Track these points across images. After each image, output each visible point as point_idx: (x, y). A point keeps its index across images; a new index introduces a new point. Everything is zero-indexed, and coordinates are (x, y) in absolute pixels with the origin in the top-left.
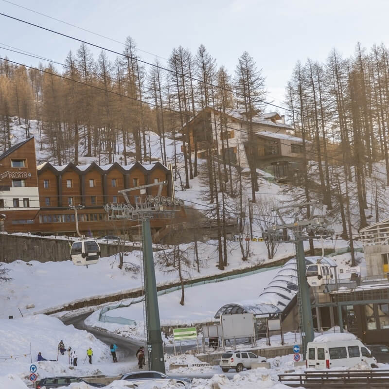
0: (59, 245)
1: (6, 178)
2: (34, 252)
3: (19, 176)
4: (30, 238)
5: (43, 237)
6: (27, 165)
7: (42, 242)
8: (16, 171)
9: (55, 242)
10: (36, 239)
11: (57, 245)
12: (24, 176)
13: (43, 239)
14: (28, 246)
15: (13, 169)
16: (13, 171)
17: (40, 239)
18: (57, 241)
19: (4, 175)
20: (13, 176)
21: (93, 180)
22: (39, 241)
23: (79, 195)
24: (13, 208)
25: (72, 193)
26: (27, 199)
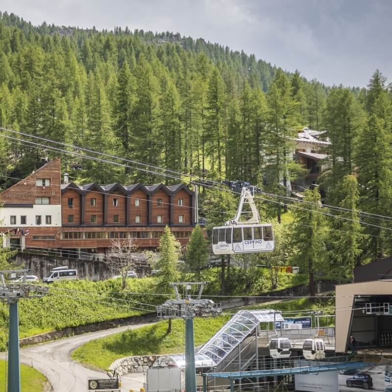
3: (43, 195)
6: (51, 184)
7: (56, 260)
8: (40, 190)
9: (68, 261)
11: (70, 263)
12: (48, 194)
15: (37, 187)
16: (38, 189)
17: (53, 257)
18: (70, 260)
19: (28, 193)
20: (38, 194)
22: (53, 259)
23: (102, 214)
24: (35, 225)
25: (95, 211)
26: (50, 217)
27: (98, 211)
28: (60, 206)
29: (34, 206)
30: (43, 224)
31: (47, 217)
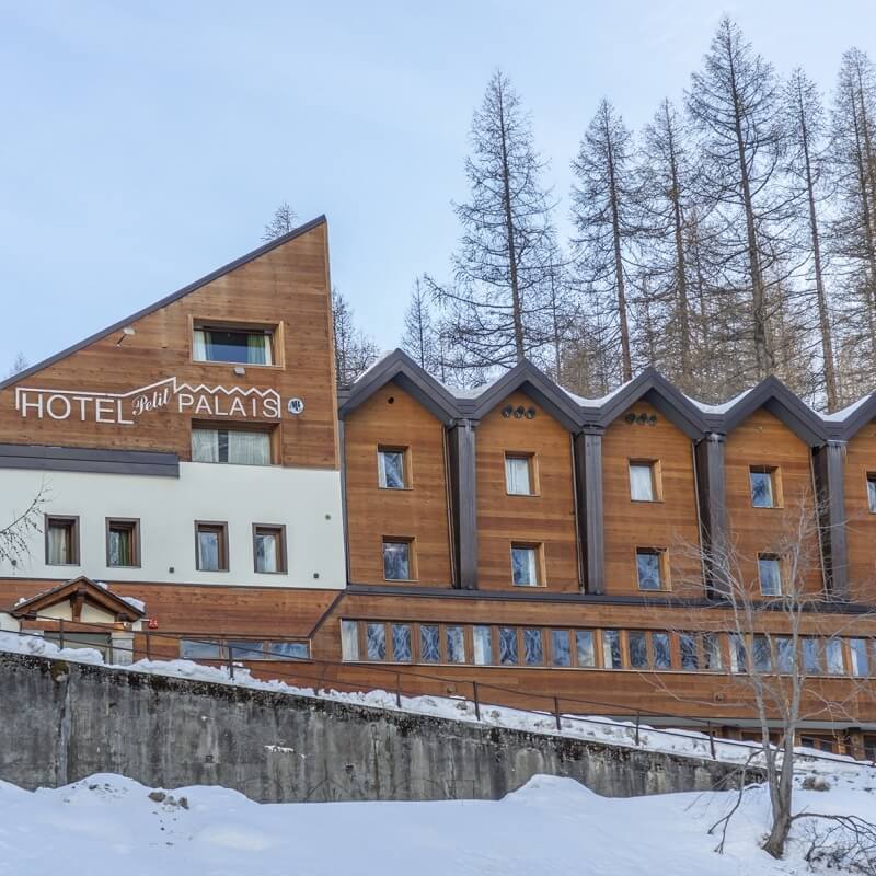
0: (418, 744)
1: (163, 412)
2: (265, 778)
3: (237, 408)
4: (243, 694)
5: (322, 695)
6: (281, 353)
7: (316, 722)
8: (216, 382)
9: (393, 728)
10: (281, 701)
11: (407, 746)
12: (260, 407)
13: (321, 705)
14: (226, 738)
15: (203, 367)
16: (203, 379)
17: (302, 703)
18: (409, 724)
19: (149, 394)
20: (203, 407)
21: (650, 464)
22: (300, 715)
23: (570, 537)
24: (189, 574)
25: (531, 524)
26: (278, 531)
27: (549, 525)
28: (335, 477)
29: (183, 465)
30: (241, 572)
31: (261, 530)
